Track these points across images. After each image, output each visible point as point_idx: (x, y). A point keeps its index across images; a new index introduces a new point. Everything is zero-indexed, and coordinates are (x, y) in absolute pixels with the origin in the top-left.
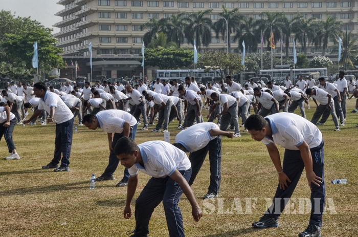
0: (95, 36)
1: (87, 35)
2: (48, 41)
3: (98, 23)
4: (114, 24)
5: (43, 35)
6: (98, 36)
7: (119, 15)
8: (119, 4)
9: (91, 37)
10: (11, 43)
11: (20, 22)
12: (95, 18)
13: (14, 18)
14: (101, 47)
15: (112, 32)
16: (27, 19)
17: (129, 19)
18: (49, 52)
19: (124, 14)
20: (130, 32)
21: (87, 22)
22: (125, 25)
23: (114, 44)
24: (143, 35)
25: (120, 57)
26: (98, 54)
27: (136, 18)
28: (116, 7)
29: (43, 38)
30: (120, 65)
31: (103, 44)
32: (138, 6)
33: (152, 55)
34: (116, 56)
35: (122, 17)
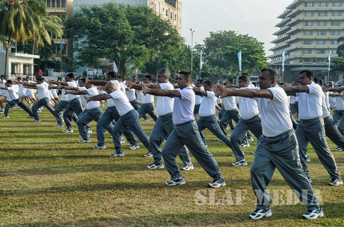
0: (299, 49)
1: (293, 48)
2: (257, 51)
3: (302, 39)
4: (315, 39)
5: (254, 47)
6: (301, 49)
7: (320, 33)
8: (320, 24)
9: (296, 49)
10: (230, 53)
11: (241, 38)
12: (300, 35)
13: (237, 35)
14: (303, 57)
15: (313, 45)
16: (245, 36)
17: (328, 35)
18: (256, 59)
19: (323, 31)
20: (328, 45)
21: (294, 39)
22: (324, 40)
23: (314, 54)
24: (337, 47)
25: (317, 65)
26: (300, 62)
27: (334, 34)
28: (317, 27)
29: (253, 49)
30: (316, 71)
31: (304, 55)
32: (336, 25)
33: (341, 62)
34: (314, 64)
35: (322, 34)
